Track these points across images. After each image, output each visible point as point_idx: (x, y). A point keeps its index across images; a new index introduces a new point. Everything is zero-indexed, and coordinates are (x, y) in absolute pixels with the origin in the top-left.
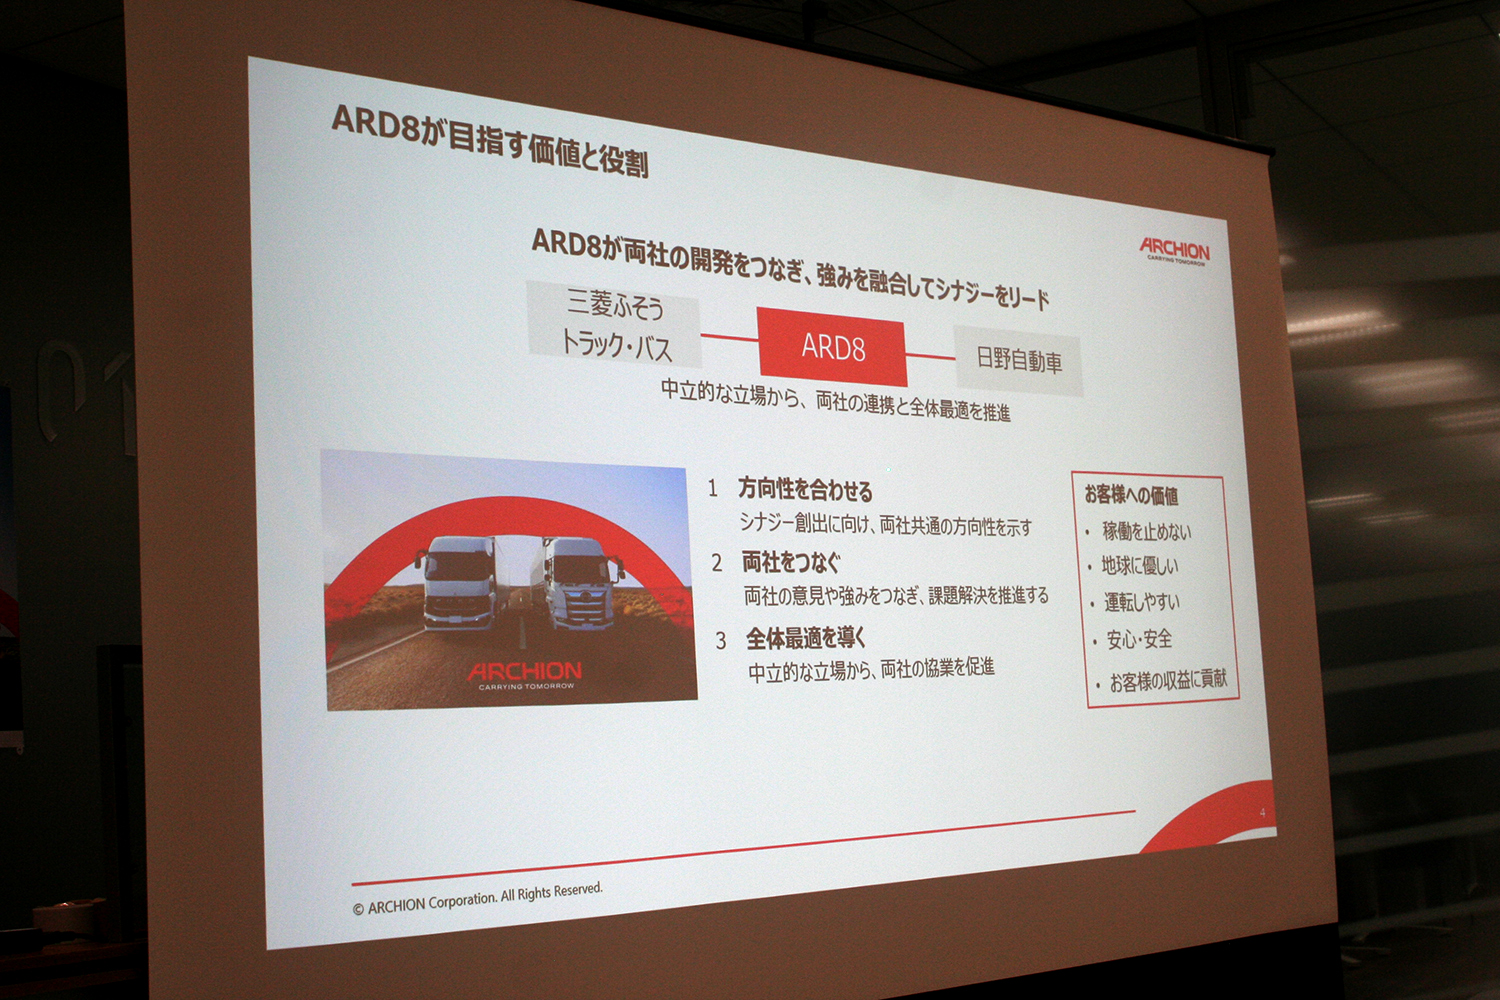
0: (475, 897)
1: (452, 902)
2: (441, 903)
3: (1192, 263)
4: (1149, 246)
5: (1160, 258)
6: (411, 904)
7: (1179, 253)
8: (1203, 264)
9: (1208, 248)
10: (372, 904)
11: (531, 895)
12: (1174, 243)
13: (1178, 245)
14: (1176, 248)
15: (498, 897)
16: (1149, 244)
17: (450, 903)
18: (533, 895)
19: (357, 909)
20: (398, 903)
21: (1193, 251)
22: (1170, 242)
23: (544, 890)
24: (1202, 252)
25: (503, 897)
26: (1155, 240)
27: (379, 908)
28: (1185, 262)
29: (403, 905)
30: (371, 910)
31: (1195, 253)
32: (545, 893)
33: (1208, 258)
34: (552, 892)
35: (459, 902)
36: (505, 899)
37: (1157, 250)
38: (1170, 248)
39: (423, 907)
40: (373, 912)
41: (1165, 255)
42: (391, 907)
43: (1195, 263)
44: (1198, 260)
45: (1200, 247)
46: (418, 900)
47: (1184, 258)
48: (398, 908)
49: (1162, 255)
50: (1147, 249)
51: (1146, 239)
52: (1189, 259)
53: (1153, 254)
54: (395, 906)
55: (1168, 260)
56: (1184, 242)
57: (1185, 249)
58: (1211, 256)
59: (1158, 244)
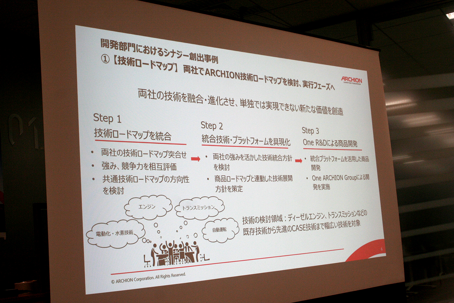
0: (148, 277)
1: (141, 279)
2: (137, 280)
3: (357, 84)
4: (344, 79)
5: (347, 83)
6: (129, 280)
7: (353, 81)
8: (360, 84)
9: (361, 79)
10: (117, 280)
11: (164, 277)
12: (351, 78)
13: (353, 79)
14: (352, 80)
15: (155, 277)
16: (344, 78)
17: (140, 279)
18: (165, 277)
19: (113, 282)
20: (124, 280)
21: (357, 80)
22: (350, 78)
23: (168, 275)
24: (360, 80)
25: (156, 278)
26: (346, 77)
27: (119, 281)
28: (355, 84)
29: (126, 280)
30: (117, 282)
31: (358, 81)
32: (168, 276)
33: (361, 82)
34: (171, 276)
35: (143, 279)
36: (157, 278)
37: (346, 80)
38: (350, 79)
39: (132, 281)
40: (117, 283)
41: (349, 82)
42: (122, 281)
43: (358, 84)
44: (358, 83)
45: (359, 79)
46: (131, 279)
47: (354, 82)
48: (125, 281)
49: (348, 82)
50: (343, 80)
51: (343, 77)
52: (356, 83)
53: (345, 81)
54: (124, 281)
55: (350, 83)
56: (354, 78)
57: (355, 80)
58: (362, 82)
59: (346, 78)
